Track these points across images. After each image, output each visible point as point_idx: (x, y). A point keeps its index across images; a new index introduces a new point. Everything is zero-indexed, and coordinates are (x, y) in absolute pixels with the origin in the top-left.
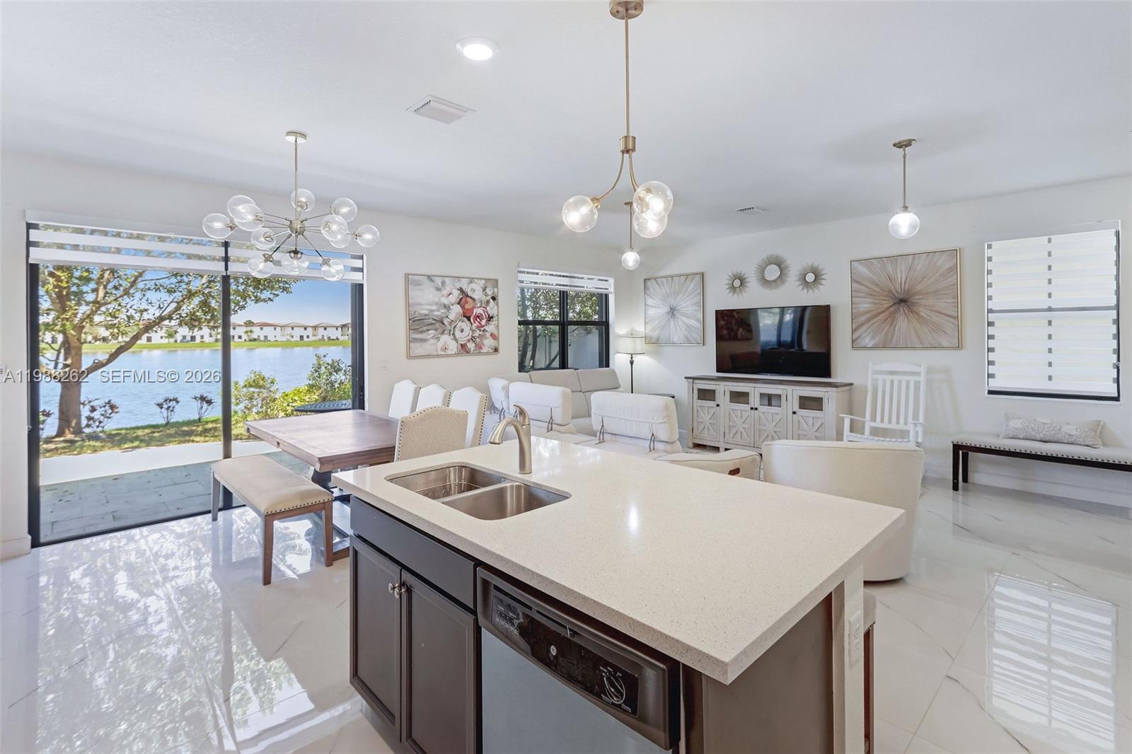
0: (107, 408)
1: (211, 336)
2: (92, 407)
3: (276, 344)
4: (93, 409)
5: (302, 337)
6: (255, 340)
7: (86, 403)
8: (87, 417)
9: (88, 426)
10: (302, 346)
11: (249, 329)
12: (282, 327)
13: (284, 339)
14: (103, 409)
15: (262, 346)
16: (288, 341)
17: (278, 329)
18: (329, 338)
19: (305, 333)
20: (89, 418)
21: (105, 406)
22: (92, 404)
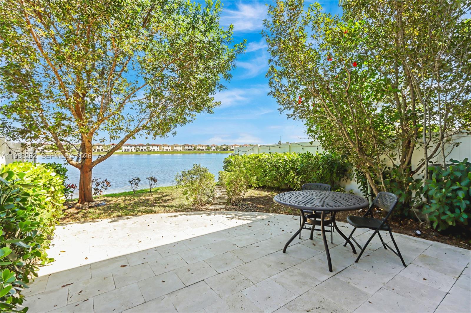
0: (105, 183)
1: (134, 149)
2: (97, 183)
3: (157, 152)
4: (98, 185)
5: (167, 150)
6: (150, 151)
7: (94, 180)
8: (94, 189)
9: (95, 194)
10: (167, 153)
11: (148, 147)
12: (160, 146)
13: (161, 150)
14: (103, 184)
15: (153, 153)
16: (162, 151)
17: (159, 147)
18: (177, 150)
19: (168, 148)
20: (96, 189)
21: (103, 183)
22: (97, 181)
